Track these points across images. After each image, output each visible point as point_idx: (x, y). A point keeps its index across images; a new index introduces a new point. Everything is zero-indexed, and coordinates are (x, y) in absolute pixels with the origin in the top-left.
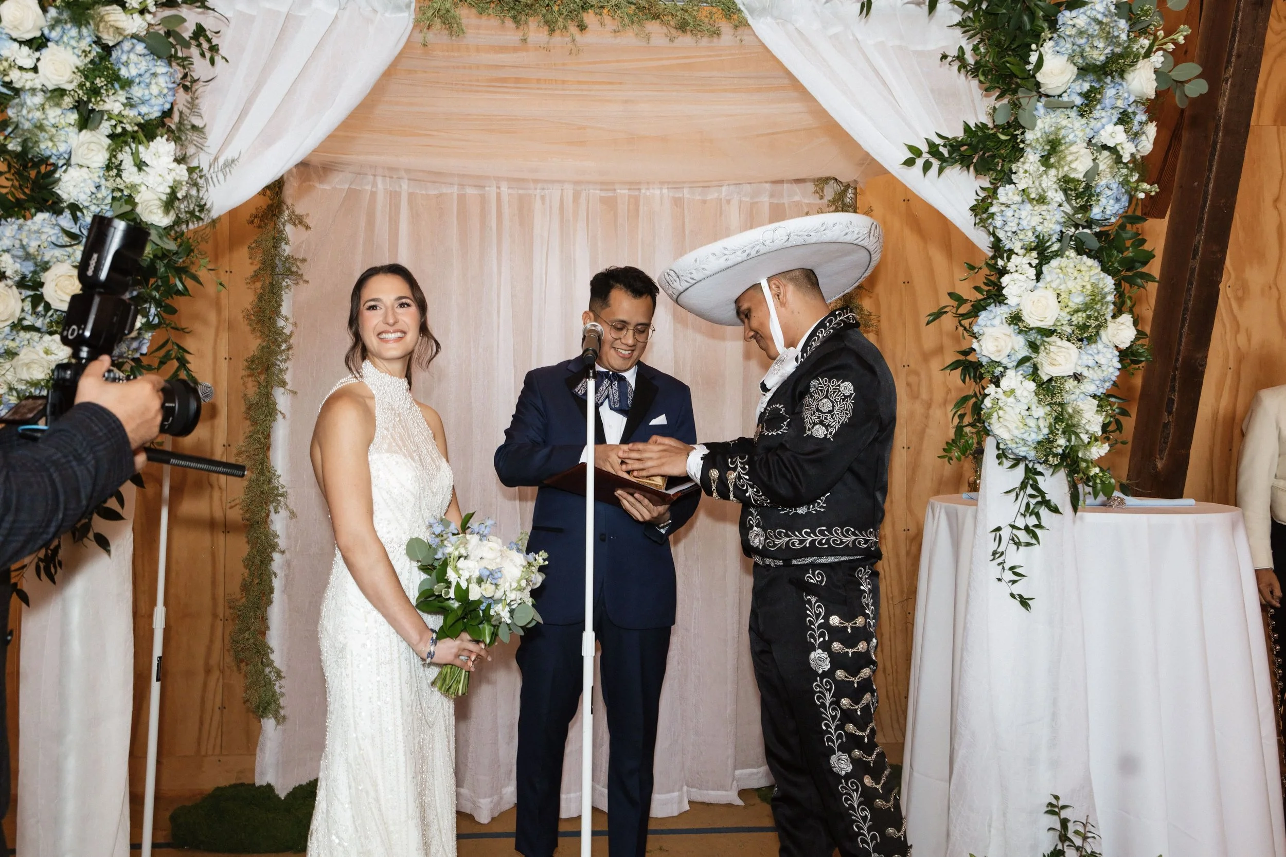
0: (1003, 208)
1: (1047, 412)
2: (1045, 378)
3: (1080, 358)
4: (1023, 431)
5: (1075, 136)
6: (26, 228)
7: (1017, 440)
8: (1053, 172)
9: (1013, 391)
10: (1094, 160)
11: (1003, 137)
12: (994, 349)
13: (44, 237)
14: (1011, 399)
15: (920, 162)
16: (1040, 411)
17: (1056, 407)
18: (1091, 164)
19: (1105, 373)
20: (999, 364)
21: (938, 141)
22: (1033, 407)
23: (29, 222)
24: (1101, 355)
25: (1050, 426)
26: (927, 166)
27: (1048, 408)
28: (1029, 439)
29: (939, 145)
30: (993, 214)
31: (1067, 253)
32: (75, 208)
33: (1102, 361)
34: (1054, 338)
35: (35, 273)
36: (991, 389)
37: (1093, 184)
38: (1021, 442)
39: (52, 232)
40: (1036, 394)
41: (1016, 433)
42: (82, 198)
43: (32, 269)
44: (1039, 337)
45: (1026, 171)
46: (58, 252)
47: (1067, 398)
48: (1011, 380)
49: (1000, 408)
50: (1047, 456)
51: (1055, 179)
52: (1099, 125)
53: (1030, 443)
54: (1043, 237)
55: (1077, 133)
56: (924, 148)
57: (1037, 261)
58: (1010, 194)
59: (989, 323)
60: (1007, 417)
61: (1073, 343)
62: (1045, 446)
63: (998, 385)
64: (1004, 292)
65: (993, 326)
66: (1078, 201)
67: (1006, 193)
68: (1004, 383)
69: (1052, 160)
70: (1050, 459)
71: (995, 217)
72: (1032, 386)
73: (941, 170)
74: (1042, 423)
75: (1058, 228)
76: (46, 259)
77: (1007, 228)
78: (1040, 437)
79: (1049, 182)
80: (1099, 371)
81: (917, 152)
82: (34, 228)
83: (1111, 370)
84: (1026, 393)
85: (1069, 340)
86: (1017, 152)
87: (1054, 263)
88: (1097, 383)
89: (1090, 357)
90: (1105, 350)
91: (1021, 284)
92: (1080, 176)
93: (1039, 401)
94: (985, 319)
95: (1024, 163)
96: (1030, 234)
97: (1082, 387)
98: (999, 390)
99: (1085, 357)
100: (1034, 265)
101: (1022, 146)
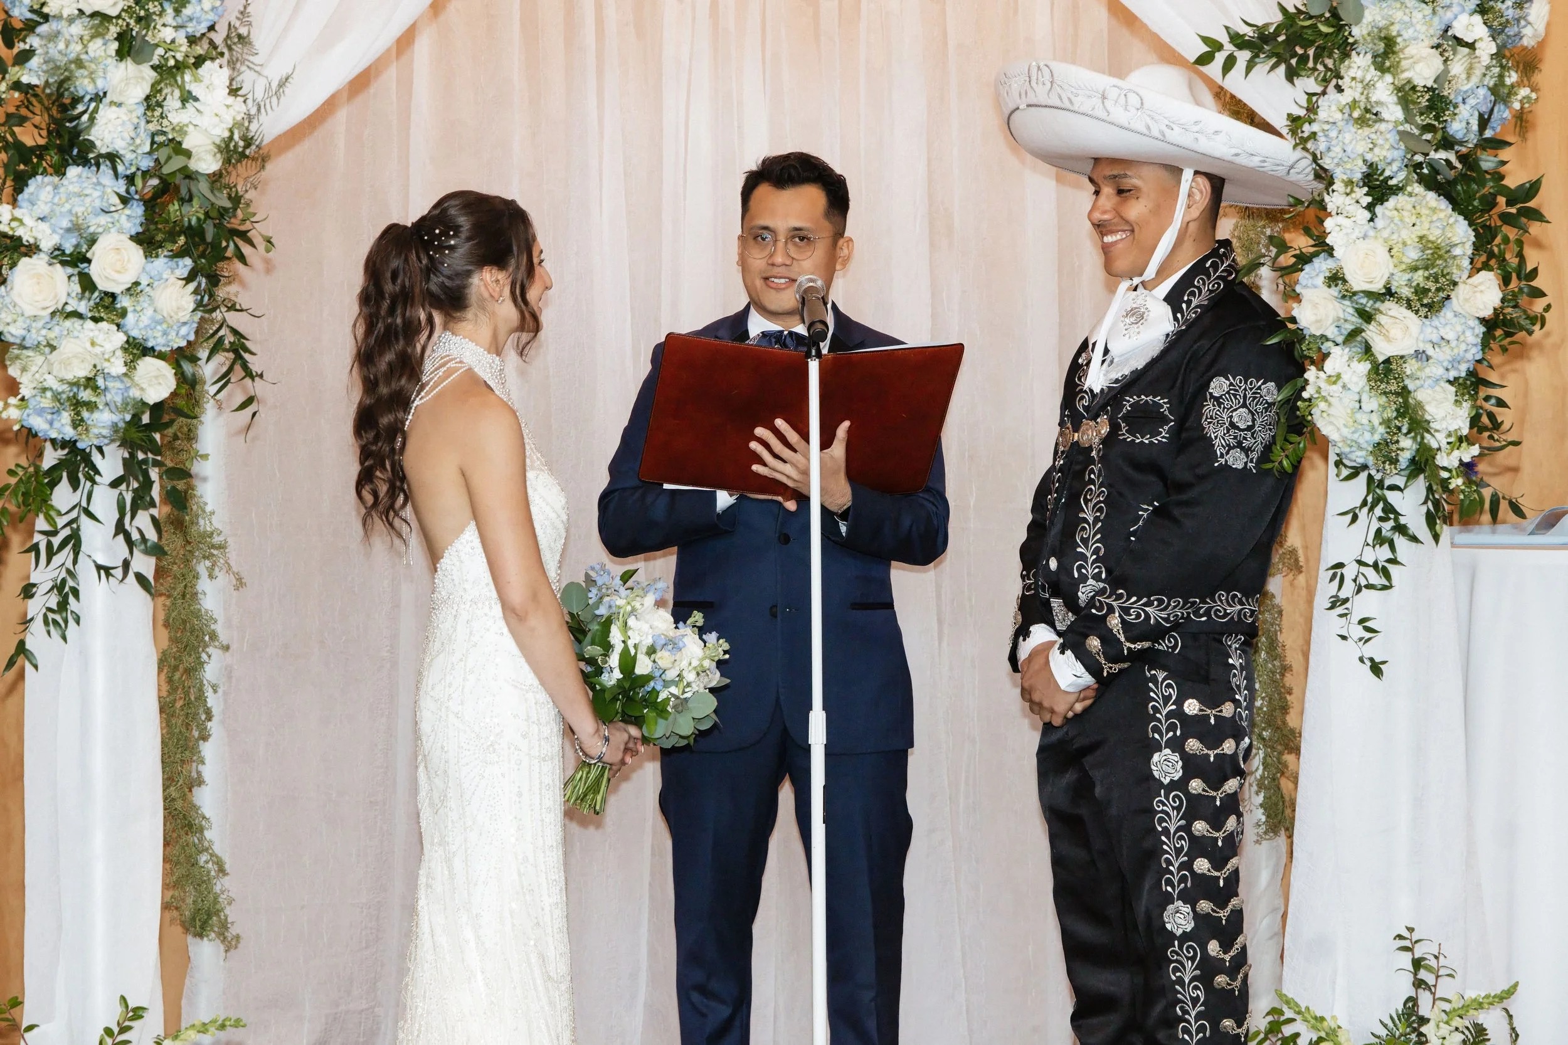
0: (1326, 127)
1: (1381, 403)
2: (1381, 359)
3: (1422, 331)
4: (1353, 429)
5: (1415, 31)
6: (62, 190)
7: (1349, 442)
8: (1388, 78)
9: (1339, 376)
10: (1446, 61)
11: (1324, 29)
12: (1313, 318)
13: (88, 200)
14: (1337, 388)
15: (1220, 58)
16: (1372, 402)
17: (1393, 398)
18: (1442, 67)
19: (1456, 351)
20: (1324, 338)
21: (1244, 30)
22: (1365, 398)
23: (65, 181)
24: (1448, 327)
25: (1386, 423)
26: (1230, 63)
27: (1384, 399)
28: (1361, 441)
29: (1245, 35)
30: (1314, 135)
31: (1409, 189)
32: (113, 158)
33: (1450, 336)
34: (1390, 307)
35: (77, 246)
36: (1311, 374)
37: (1445, 93)
38: (1353, 444)
39: (97, 194)
40: (1369, 380)
41: (1346, 432)
42: (119, 145)
43: (74, 241)
44: (1371, 302)
45: (1353, 79)
46: (104, 219)
47: (1411, 385)
48: (1339, 359)
49: (1325, 399)
50: (1384, 463)
51: (1391, 87)
52: (1449, 15)
53: (1365, 445)
54: (1377, 165)
55: (1418, 27)
56: (1224, 39)
57: (1369, 199)
58: (1334, 108)
59: (1310, 283)
60: (1332, 411)
61: (1417, 312)
62: (1385, 451)
63: (1321, 369)
64: (1328, 241)
65: (1316, 287)
66: (1422, 118)
67: (1331, 107)
68: (1329, 365)
69: (1388, 64)
70: (1387, 467)
71: (1317, 137)
72: (1366, 366)
73: (1249, 69)
74: (1376, 420)
75: (1398, 154)
76: (92, 230)
77: (1331, 154)
78: (1377, 438)
79: (1383, 93)
80: (1447, 349)
81: (1215, 46)
82: (72, 188)
83: (1463, 347)
84: (1355, 379)
85: (1409, 307)
86: (1346, 49)
87: (1392, 202)
88: (1445, 364)
89: (1435, 331)
90: (1454, 320)
91: (1350, 231)
92: (1430, 84)
93: (1372, 388)
94: (1307, 276)
95: (1349, 67)
96: (1360, 163)
97: (1427, 370)
98: (1321, 374)
99: (1429, 330)
100: (1364, 205)
101: (1351, 40)
